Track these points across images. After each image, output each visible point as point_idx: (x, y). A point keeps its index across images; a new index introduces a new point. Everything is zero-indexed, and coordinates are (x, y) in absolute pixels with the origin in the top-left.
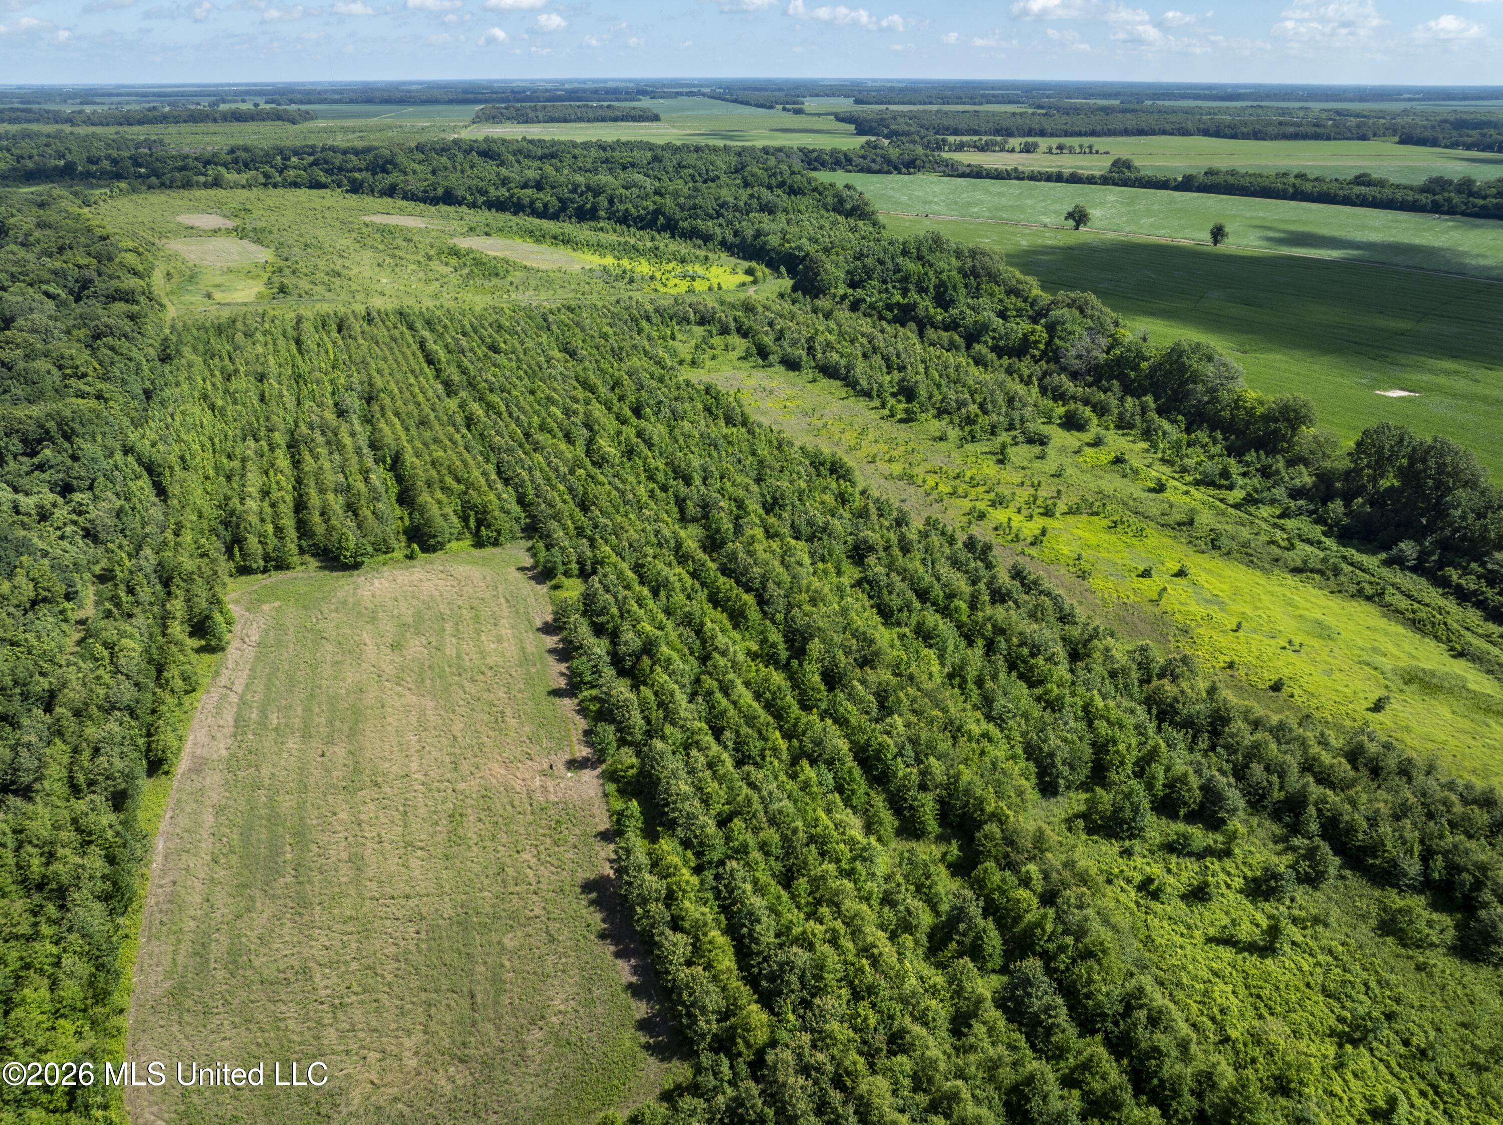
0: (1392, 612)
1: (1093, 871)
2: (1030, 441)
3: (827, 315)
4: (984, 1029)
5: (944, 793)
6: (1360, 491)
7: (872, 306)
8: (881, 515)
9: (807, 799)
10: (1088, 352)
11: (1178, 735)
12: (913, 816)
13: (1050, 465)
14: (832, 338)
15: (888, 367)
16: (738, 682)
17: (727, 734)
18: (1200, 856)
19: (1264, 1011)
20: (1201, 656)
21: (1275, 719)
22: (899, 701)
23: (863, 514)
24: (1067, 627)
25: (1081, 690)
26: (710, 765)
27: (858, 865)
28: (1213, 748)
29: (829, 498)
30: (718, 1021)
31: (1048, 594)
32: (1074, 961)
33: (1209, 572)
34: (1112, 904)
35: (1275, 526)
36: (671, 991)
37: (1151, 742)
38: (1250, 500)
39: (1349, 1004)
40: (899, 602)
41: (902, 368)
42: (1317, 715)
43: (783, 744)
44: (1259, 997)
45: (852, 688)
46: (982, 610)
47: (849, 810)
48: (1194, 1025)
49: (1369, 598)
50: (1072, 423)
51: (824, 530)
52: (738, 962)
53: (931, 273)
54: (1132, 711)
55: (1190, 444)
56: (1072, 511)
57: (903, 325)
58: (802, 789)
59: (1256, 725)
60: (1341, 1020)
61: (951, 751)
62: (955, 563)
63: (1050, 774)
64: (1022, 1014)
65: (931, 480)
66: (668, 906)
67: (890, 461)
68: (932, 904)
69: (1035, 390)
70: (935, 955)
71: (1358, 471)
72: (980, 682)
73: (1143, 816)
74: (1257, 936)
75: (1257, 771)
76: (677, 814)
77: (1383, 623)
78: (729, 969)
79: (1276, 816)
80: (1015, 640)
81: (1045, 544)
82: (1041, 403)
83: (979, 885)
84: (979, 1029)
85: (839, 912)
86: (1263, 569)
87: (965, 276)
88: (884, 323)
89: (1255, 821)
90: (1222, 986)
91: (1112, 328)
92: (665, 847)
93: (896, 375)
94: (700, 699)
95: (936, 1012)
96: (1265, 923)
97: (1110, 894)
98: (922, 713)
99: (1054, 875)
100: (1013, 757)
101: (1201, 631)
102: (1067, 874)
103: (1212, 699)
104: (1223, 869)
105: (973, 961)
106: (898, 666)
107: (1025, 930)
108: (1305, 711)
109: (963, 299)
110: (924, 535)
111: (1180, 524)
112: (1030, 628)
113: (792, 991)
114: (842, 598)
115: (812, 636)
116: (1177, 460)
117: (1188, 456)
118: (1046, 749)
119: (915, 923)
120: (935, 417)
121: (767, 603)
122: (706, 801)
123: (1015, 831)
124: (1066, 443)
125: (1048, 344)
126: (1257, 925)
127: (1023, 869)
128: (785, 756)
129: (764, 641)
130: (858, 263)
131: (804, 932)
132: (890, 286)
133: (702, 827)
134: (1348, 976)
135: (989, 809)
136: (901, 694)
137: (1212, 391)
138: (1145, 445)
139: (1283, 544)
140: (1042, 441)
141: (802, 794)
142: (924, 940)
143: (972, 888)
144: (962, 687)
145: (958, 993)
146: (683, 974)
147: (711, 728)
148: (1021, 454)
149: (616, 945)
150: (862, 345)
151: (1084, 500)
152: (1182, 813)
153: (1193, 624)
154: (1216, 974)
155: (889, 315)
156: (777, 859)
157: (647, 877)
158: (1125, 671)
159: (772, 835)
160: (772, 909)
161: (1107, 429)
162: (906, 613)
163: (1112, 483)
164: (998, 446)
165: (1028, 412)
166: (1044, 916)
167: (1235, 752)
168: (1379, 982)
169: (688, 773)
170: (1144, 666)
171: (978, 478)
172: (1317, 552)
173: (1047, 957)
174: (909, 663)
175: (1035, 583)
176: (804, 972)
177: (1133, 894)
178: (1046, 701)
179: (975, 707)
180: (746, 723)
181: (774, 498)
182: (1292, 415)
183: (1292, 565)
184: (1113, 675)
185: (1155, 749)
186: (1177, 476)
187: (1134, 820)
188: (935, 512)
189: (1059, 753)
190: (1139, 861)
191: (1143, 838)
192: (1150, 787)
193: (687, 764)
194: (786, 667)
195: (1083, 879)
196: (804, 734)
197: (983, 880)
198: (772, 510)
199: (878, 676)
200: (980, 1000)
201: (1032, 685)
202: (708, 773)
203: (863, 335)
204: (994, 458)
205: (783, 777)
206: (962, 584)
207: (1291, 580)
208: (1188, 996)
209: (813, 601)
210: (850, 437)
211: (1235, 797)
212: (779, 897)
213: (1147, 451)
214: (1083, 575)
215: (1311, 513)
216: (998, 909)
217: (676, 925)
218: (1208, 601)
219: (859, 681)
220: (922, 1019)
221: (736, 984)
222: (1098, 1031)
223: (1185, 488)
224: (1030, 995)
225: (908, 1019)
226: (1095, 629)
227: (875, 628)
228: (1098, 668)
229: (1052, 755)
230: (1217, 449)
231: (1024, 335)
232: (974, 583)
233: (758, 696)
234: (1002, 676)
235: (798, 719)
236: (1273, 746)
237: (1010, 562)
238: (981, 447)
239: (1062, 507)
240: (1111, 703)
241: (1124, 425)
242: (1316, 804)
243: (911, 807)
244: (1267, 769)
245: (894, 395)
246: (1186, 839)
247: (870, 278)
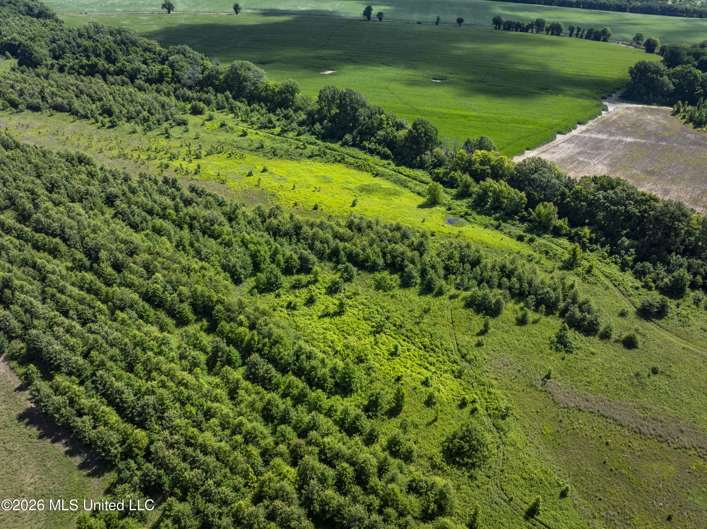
0: (349, 165)
1: (267, 308)
2: (179, 124)
3: (47, 77)
4: (243, 391)
5: (192, 300)
6: (325, 117)
7: (72, 68)
8: (115, 178)
9: (126, 328)
10: (193, 75)
11: (283, 240)
12: (181, 316)
13: (192, 134)
14: (54, 89)
15: (92, 100)
16: (67, 285)
17: (71, 312)
18: (306, 286)
19: (346, 336)
20: (282, 203)
21: (318, 221)
22: (156, 267)
23: (105, 180)
24: (223, 208)
25: (238, 234)
26: (67, 331)
27: (163, 347)
28: (299, 241)
29: (84, 176)
30: (120, 446)
31: (210, 195)
32: (271, 347)
33: (276, 166)
34: (279, 318)
35: (296, 140)
36: (90, 444)
37: (274, 247)
38: (284, 131)
39: (373, 320)
40: (140, 219)
41: (100, 100)
42: (333, 214)
43: (103, 307)
44: (343, 331)
45: (130, 267)
46: (182, 211)
47: (149, 325)
48: (324, 352)
49: (339, 162)
50: (196, 111)
51: (87, 194)
52: (120, 415)
53: (99, 45)
54: (262, 236)
55: (251, 111)
56: (209, 154)
57: (93, 76)
58: (121, 324)
59: (312, 226)
60: (373, 327)
61: (189, 280)
62: (161, 192)
63: (236, 275)
64: (257, 378)
65: (135, 155)
66: (72, 407)
67: (110, 150)
68: (203, 350)
69: (173, 98)
70: (212, 371)
71: (322, 109)
72: (192, 245)
73: (280, 278)
74: (337, 309)
75: (318, 244)
76: (59, 361)
77: (346, 170)
78: (117, 421)
79: (330, 260)
80: (202, 221)
81: (201, 172)
82: (178, 105)
83: (221, 334)
84: (241, 392)
85: (161, 372)
86: (297, 160)
87: (119, 44)
88: (82, 76)
89: (323, 264)
90: (329, 333)
91: (201, 61)
92: (59, 380)
93: (99, 104)
94: (49, 301)
95: (221, 394)
96: (337, 302)
97: (276, 315)
98: (169, 268)
99: (252, 316)
100: (218, 273)
101: (280, 193)
102: (257, 314)
103: (292, 221)
104: (317, 288)
105: (229, 366)
106: (149, 249)
107: (247, 344)
108: (329, 214)
109: (122, 58)
110: (141, 182)
111: (258, 148)
112: (206, 213)
113: (152, 416)
114: (109, 225)
115: (99, 249)
116: (248, 119)
117: (252, 117)
118: (231, 265)
119: (198, 361)
120: (127, 122)
121: (68, 240)
122: (72, 349)
123: (229, 304)
124: (196, 122)
125: (173, 73)
126: (335, 304)
127: (238, 319)
128: (107, 312)
129: (74, 260)
130: (54, 45)
131: (147, 388)
132: (78, 55)
133: (76, 362)
134: (371, 310)
135: (215, 299)
136: (155, 263)
137: (254, 84)
138: (232, 115)
139: (302, 147)
140: (184, 123)
141: (122, 326)
142: (205, 367)
143: (219, 336)
144: (184, 250)
145: (228, 382)
146: (93, 433)
147: (61, 313)
148: (176, 131)
149: (50, 438)
150: (73, 91)
151: (213, 147)
152: (294, 271)
153: (276, 191)
154: (326, 329)
155: (84, 72)
156: (121, 361)
157: (55, 398)
158: (254, 220)
159: (115, 351)
160: (128, 385)
161: (213, 111)
162: (145, 224)
163: (223, 136)
164: (164, 130)
165: (173, 110)
166: (253, 335)
167: (307, 239)
168: (381, 308)
169: (57, 339)
170: (261, 215)
171: (159, 148)
172: (316, 147)
173: (259, 351)
174: (154, 247)
175: (202, 191)
176: (154, 405)
177: (285, 312)
178: (225, 244)
179: (193, 257)
180: (80, 303)
181: (51, 184)
182: (290, 89)
183: (308, 155)
184: (249, 223)
185: (276, 248)
186: (250, 127)
187: (277, 281)
188: (143, 169)
189: (237, 264)
190: (283, 297)
191: (283, 288)
192: (278, 265)
193: (54, 335)
194: (91, 269)
195: (264, 313)
196: (113, 298)
197: (222, 330)
198: (53, 191)
199: (141, 258)
200: (238, 381)
201: (216, 238)
202: (68, 336)
203: (72, 85)
204: (164, 136)
205: (109, 322)
206: (169, 202)
207: (309, 162)
208: (318, 342)
209: (94, 231)
210: (84, 142)
211: (313, 258)
212: (129, 378)
213: (234, 118)
214: (223, 182)
215: (309, 131)
216: (232, 340)
217: (80, 414)
218: (279, 180)
219: (133, 263)
220: (216, 399)
221: (123, 426)
222: (289, 370)
223: (255, 132)
224: (258, 369)
225: (209, 403)
226: (236, 205)
227: (131, 235)
228: (243, 222)
229: (234, 266)
230: (264, 111)
231: (159, 71)
232: (174, 199)
233: (81, 288)
234: (201, 239)
235: (107, 292)
236: (321, 232)
237: (188, 185)
238: (156, 132)
239: (203, 153)
240: (253, 235)
241: (220, 108)
242: (343, 250)
243: (179, 312)
244: (321, 242)
245: (100, 114)
246: (299, 281)
247: (64, 53)
